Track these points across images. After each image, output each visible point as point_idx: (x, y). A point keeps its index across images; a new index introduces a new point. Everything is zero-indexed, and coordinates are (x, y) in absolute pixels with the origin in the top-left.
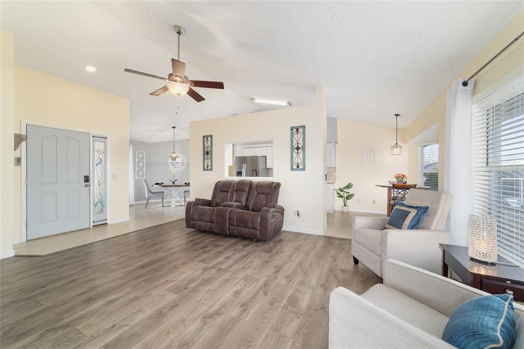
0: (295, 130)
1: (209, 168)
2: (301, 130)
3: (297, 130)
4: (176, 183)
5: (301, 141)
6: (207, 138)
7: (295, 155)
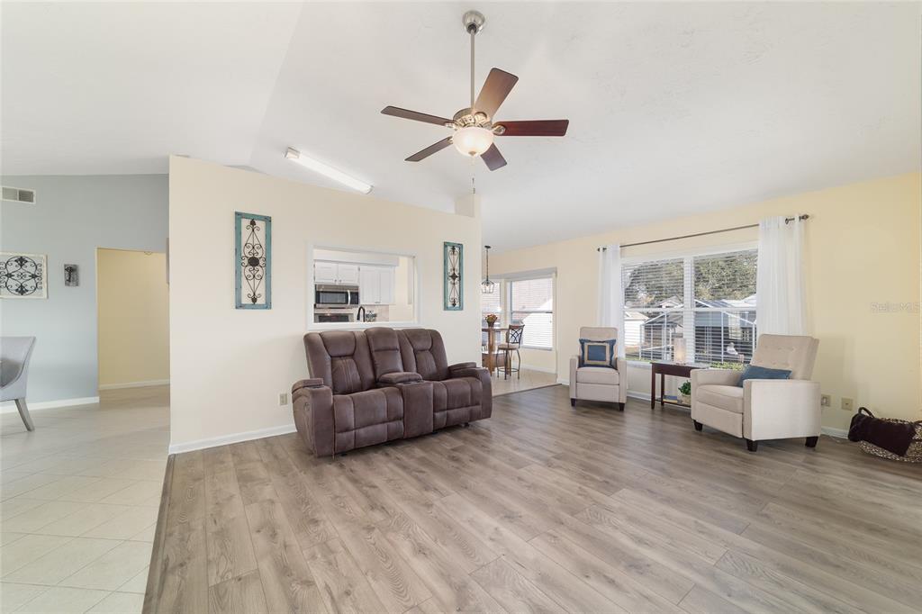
0: (449, 249)
1: (260, 301)
2: (457, 249)
3: (453, 249)
5: (457, 267)
6: (253, 223)
7: (450, 286)
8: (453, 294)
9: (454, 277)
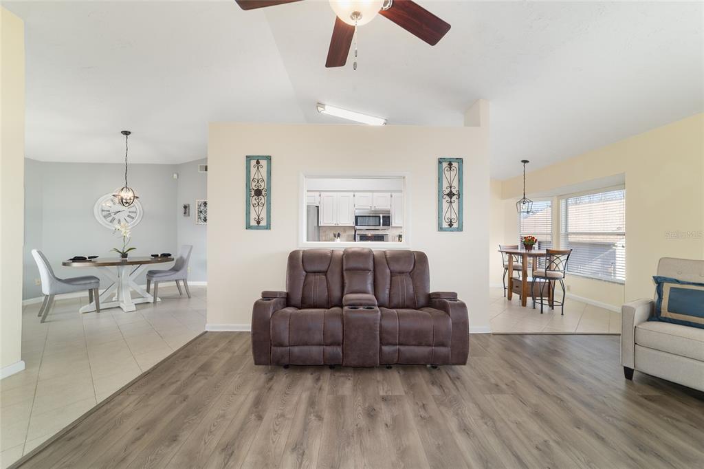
0: (445, 165)
1: (263, 223)
2: (455, 165)
3: (450, 164)
4: (132, 256)
5: (455, 184)
6: (258, 162)
7: (445, 205)
8: (450, 213)
9: (451, 195)
